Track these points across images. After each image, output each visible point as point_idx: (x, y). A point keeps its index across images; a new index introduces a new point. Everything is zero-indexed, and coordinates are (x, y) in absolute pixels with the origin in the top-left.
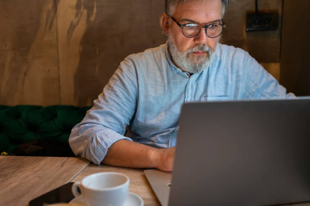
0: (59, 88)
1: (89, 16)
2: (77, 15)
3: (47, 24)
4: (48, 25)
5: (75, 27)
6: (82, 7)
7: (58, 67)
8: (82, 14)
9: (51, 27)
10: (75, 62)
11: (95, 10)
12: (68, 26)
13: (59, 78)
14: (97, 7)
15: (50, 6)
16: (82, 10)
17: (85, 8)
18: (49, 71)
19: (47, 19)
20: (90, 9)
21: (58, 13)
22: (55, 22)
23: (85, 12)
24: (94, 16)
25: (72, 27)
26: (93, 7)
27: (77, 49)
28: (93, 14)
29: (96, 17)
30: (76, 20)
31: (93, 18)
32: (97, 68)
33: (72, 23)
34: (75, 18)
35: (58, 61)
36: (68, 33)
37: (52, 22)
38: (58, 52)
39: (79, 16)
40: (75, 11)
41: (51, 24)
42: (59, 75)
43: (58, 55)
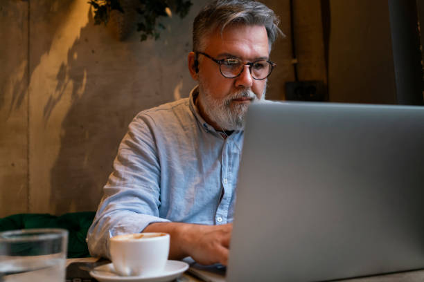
0: (28, 189)
1: (76, 88)
2: (58, 87)
3: (14, 99)
4: (16, 101)
5: (54, 103)
6: (67, 77)
7: (28, 159)
8: (65, 86)
9: (19, 103)
10: (53, 152)
11: (85, 81)
12: (45, 101)
13: (28, 175)
14: (88, 77)
15: (20, 75)
16: (66, 80)
17: (71, 78)
18: (13, 165)
19: (15, 93)
20: (77, 79)
21: (31, 84)
22: (26, 98)
23: (71, 84)
24: (83, 88)
25: (52, 103)
26: (82, 77)
27: (57, 133)
28: (81, 85)
29: (85, 90)
30: (58, 93)
31: (81, 92)
32: (86, 159)
33: (51, 98)
34: (56, 91)
35: (28, 151)
36: (45, 111)
37: (22, 97)
38: (28, 136)
39: (63, 88)
40: (56, 83)
41: (20, 100)
42: (28, 171)
43: (28, 142)
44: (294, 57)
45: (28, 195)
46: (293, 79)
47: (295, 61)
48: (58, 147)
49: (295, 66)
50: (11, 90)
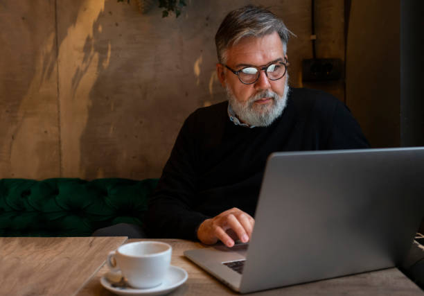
0: (60, 155)
1: (101, 60)
2: (85, 59)
3: (44, 69)
4: (46, 72)
5: (82, 75)
6: (93, 49)
7: (59, 127)
8: (91, 59)
9: (50, 74)
10: (82, 121)
11: (109, 53)
12: (73, 74)
13: (60, 142)
14: (112, 50)
15: (49, 47)
16: (92, 52)
17: (96, 50)
18: (46, 132)
19: (45, 63)
20: (102, 52)
21: (59, 56)
22: (55, 69)
23: (96, 56)
24: (108, 61)
25: (79, 74)
26: (107, 50)
27: (84, 103)
28: (106, 58)
29: (110, 63)
30: (84, 65)
31: (106, 64)
32: (112, 128)
33: (78, 70)
34: (83, 62)
35: (59, 119)
36: (73, 84)
37: (51, 69)
38: (59, 106)
39: (89, 60)
40: (83, 55)
41: (50, 71)
42: (59, 138)
43: (59, 112)
44: (313, 34)
45: (61, 160)
46: (310, 56)
47: (313, 37)
48: (86, 116)
49: (313, 41)
50: (42, 61)
